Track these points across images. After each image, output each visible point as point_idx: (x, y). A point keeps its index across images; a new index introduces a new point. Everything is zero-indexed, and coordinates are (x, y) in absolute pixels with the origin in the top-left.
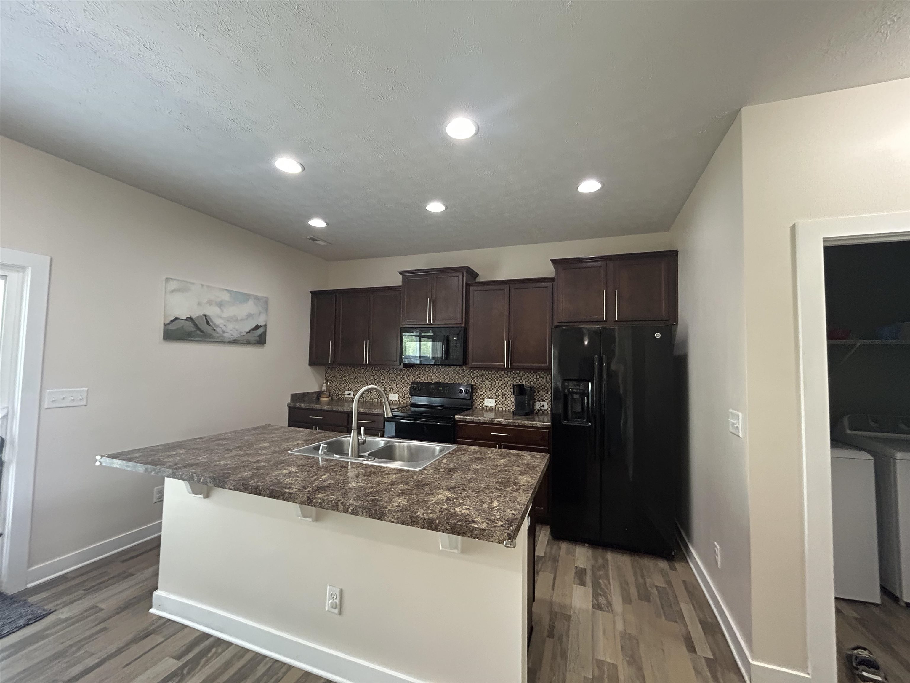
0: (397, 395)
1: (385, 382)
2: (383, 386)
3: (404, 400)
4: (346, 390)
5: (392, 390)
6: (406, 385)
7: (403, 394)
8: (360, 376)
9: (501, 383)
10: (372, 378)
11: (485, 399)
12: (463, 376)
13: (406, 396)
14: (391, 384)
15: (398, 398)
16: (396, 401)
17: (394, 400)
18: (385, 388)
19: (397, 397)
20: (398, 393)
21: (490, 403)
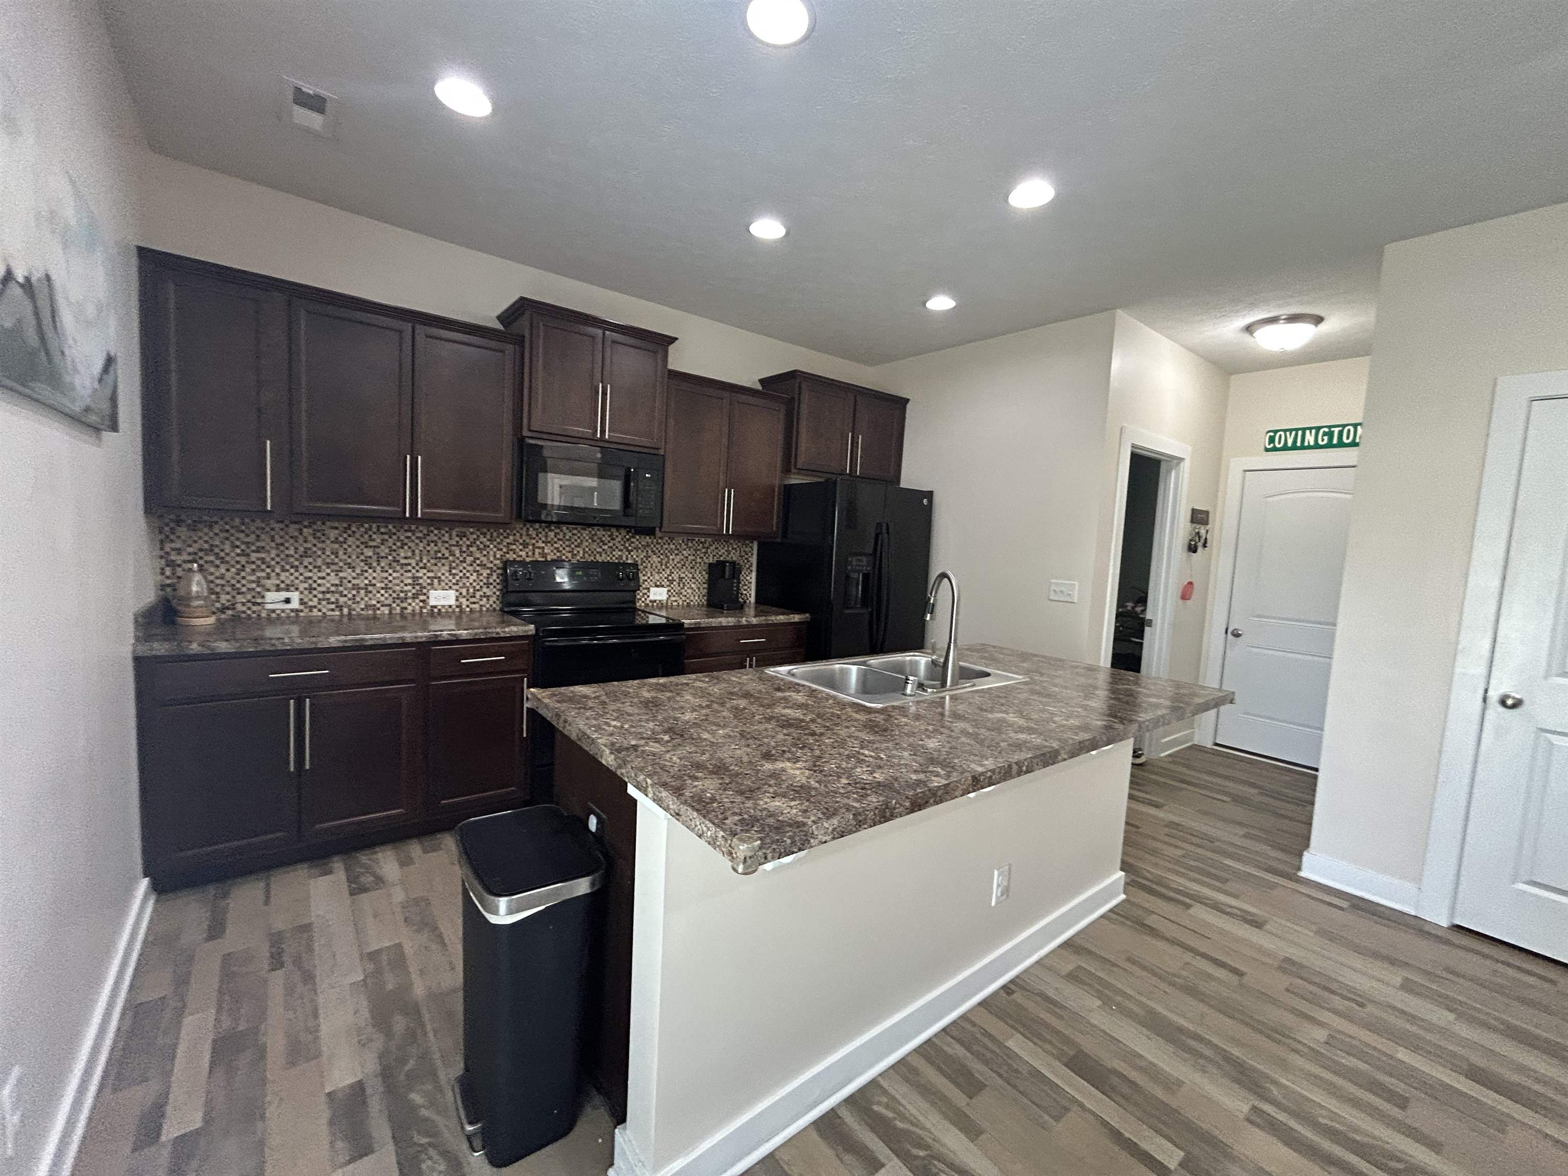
0: (452, 594)
1: (413, 562)
2: (410, 575)
3: (474, 603)
4: (269, 590)
5: (436, 582)
6: (478, 568)
7: (471, 590)
8: (323, 550)
9: (678, 559)
10: (369, 552)
11: (652, 589)
12: (611, 547)
13: (478, 594)
14: (435, 568)
15: (457, 600)
16: (450, 606)
17: (443, 606)
18: (415, 578)
19: (454, 598)
20: (456, 587)
21: (658, 594)
